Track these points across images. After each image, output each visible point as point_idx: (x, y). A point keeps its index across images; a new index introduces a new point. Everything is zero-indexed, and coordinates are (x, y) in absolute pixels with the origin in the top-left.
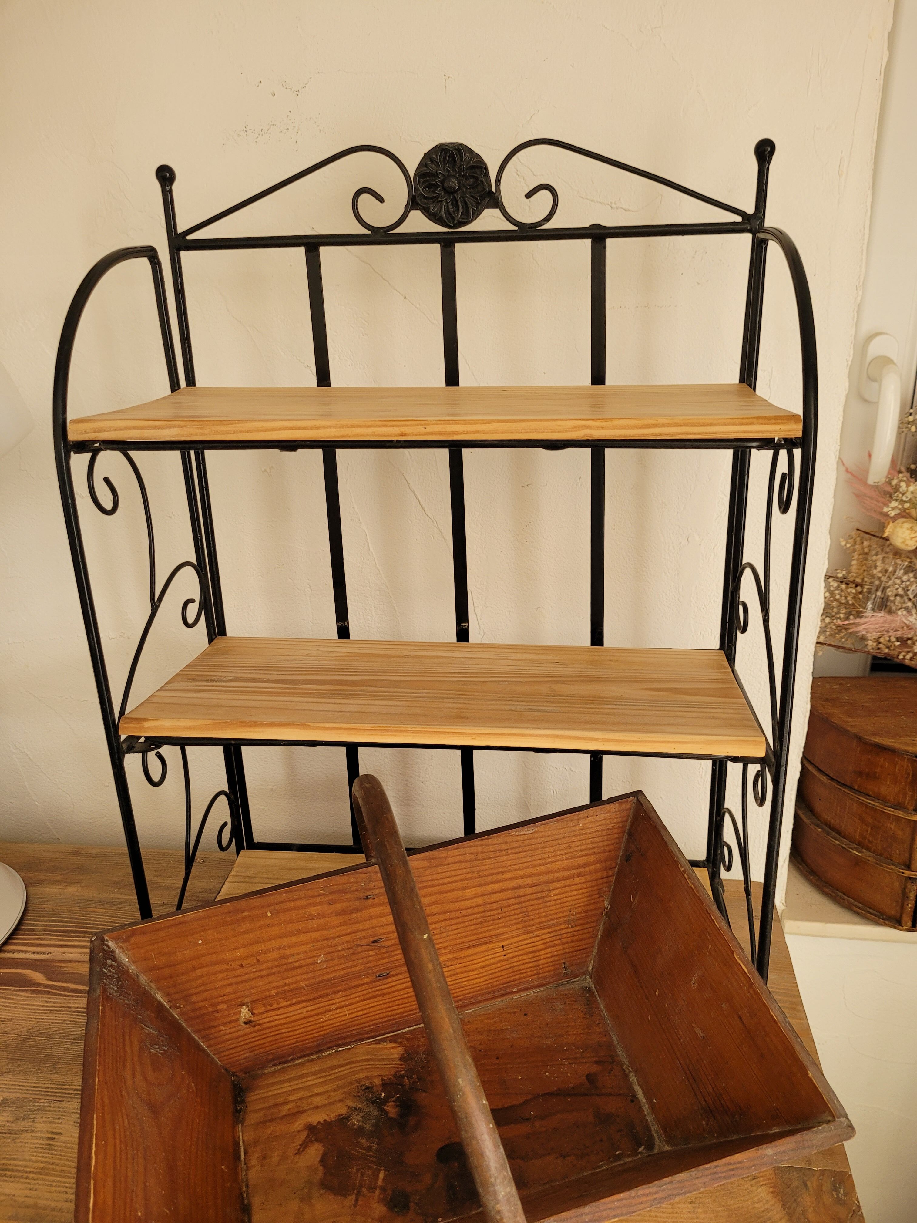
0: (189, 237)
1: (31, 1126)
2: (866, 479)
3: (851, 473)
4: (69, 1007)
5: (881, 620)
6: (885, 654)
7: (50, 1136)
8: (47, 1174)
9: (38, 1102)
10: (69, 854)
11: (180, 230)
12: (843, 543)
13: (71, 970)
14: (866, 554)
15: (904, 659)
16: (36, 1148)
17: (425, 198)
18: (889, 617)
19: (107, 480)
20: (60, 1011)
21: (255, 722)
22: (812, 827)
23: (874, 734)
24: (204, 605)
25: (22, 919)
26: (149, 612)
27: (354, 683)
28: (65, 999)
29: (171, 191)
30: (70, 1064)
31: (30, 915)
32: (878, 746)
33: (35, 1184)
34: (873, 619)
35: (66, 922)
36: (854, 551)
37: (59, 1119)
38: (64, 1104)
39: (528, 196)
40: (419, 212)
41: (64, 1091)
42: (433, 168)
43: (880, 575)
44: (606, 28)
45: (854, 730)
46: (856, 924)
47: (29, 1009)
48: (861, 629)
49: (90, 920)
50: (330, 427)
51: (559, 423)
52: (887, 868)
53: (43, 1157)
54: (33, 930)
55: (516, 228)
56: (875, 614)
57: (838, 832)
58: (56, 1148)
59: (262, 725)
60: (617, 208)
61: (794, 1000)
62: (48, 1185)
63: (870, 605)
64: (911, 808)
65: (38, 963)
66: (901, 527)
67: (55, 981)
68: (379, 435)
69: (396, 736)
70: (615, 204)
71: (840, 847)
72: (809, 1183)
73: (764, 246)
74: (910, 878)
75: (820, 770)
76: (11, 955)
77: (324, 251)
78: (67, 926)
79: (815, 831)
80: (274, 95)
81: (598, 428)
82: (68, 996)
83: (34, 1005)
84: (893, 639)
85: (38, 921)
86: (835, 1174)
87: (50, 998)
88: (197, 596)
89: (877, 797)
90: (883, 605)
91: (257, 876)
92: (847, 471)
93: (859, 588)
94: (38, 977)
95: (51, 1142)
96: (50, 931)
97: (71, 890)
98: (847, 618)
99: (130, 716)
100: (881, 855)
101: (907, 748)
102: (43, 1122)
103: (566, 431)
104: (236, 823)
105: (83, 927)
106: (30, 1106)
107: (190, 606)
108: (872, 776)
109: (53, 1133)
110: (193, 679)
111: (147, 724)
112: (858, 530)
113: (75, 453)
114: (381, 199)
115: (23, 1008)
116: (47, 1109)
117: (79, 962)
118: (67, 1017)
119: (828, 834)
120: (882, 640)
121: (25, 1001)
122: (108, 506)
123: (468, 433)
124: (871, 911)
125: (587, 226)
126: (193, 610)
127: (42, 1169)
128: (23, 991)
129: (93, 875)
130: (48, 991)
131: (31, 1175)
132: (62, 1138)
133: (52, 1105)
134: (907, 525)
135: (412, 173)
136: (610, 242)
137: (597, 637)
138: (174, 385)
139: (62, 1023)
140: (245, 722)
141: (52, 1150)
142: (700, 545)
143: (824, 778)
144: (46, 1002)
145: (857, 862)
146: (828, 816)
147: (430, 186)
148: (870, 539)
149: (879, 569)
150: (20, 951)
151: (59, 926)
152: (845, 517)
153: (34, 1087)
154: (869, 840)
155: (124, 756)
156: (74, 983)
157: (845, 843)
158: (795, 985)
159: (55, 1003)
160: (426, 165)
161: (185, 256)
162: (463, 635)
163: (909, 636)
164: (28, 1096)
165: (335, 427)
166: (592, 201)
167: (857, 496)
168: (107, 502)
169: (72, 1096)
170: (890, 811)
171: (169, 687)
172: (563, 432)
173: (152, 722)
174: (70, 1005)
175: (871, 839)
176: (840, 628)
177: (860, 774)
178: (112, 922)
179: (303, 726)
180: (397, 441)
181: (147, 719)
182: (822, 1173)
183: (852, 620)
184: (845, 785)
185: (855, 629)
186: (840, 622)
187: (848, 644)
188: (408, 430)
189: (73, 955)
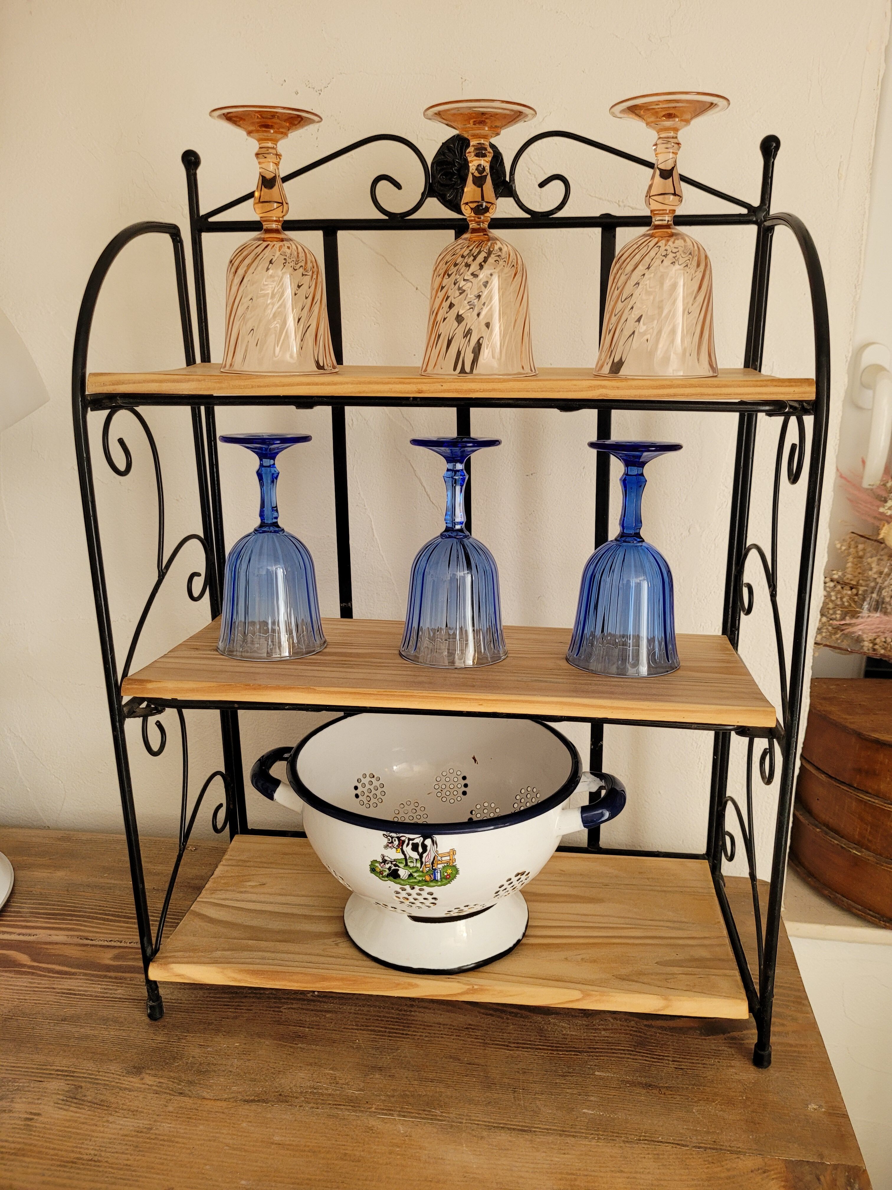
0: (211, 220)
1: (10, 1106)
2: (861, 483)
3: (845, 479)
4: (54, 988)
5: (878, 621)
6: (881, 654)
7: (28, 1116)
8: (23, 1155)
9: (17, 1082)
10: (59, 839)
11: (203, 211)
12: (838, 546)
13: (57, 952)
14: (861, 557)
16: (14, 1128)
17: (442, 185)
18: (885, 618)
19: (121, 442)
20: (44, 992)
21: (260, 685)
22: (811, 827)
23: (874, 730)
24: (209, 580)
26: (156, 579)
27: (358, 655)
28: (49, 980)
29: (195, 174)
30: (52, 1044)
31: (17, 898)
32: (877, 742)
33: (10, 1165)
34: (869, 619)
35: (54, 905)
36: (849, 554)
37: (38, 1099)
38: (44, 1085)
39: (542, 185)
40: (435, 199)
41: (45, 1071)
42: (450, 158)
43: (876, 576)
44: (617, 36)
45: (852, 726)
46: (856, 926)
47: (12, 989)
48: (858, 630)
49: (78, 904)
50: (347, 383)
51: (575, 382)
52: (887, 867)
53: (20, 1137)
54: (19, 912)
55: (529, 216)
56: (871, 615)
57: (837, 832)
58: (34, 1129)
59: (266, 688)
60: (625, 206)
62: (25, 1167)
65: (23, 945)
67: (40, 963)
68: (395, 392)
69: (402, 701)
70: (623, 202)
71: (839, 847)
72: (822, 1178)
73: (770, 235)
75: (818, 769)
77: (342, 236)
78: (54, 909)
79: (813, 832)
80: (297, 93)
81: (613, 388)
82: (53, 977)
83: (17, 986)
84: (889, 640)
85: (25, 903)
86: (849, 1169)
87: (34, 979)
88: (202, 570)
89: (877, 795)
90: (879, 606)
91: (251, 860)
92: (841, 476)
93: (854, 591)
94: (23, 958)
95: (29, 1123)
96: (36, 913)
97: (60, 874)
98: (843, 619)
99: (133, 677)
100: (881, 855)
102: (23, 1102)
103: (582, 391)
104: (231, 806)
105: (71, 911)
106: (8, 1086)
107: (196, 579)
108: (872, 773)
109: (31, 1113)
110: (197, 649)
111: (150, 686)
112: (853, 533)
113: (91, 410)
114: (398, 186)
115: (6, 989)
116: (26, 1089)
117: (65, 944)
118: (52, 998)
119: (827, 834)
120: (878, 641)
121: (8, 981)
122: (122, 467)
123: (484, 391)
124: (871, 913)
125: (598, 215)
126: (198, 584)
127: (19, 1149)
128: (6, 971)
129: (83, 861)
130: (32, 972)
131: (7, 1156)
132: (41, 1119)
133: (32, 1085)
135: (429, 162)
136: (619, 230)
138: (190, 360)
139: (45, 1004)
140: (249, 685)
141: (31, 1131)
142: (701, 536)
143: (823, 777)
144: (31, 983)
145: (856, 862)
146: (824, 816)
147: (446, 174)
148: (864, 543)
149: (875, 570)
150: (4, 933)
151: (46, 909)
152: (839, 521)
153: (14, 1067)
154: (868, 839)
155: (125, 720)
156: (59, 964)
157: (844, 843)
158: (798, 979)
159: (39, 984)
160: (444, 154)
161: (206, 237)
164: (8, 1076)
165: (352, 384)
166: (600, 199)
167: (851, 501)
168: (121, 463)
169: (54, 1076)
171: (172, 654)
172: (579, 391)
173: (154, 683)
174: (54, 986)
175: (870, 838)
176: (837, 629)
177: (859, 771)
178: (100, 906)
179: (308, 689)
180: (414, 398)
181: (150, 681)
182: (836, 1167)
183: (848, 620)
184: (843, 783)
185: (851, 629)
186: (835, 622)
187: (845, 645)
188: (424, 387)
189: (59, 937)
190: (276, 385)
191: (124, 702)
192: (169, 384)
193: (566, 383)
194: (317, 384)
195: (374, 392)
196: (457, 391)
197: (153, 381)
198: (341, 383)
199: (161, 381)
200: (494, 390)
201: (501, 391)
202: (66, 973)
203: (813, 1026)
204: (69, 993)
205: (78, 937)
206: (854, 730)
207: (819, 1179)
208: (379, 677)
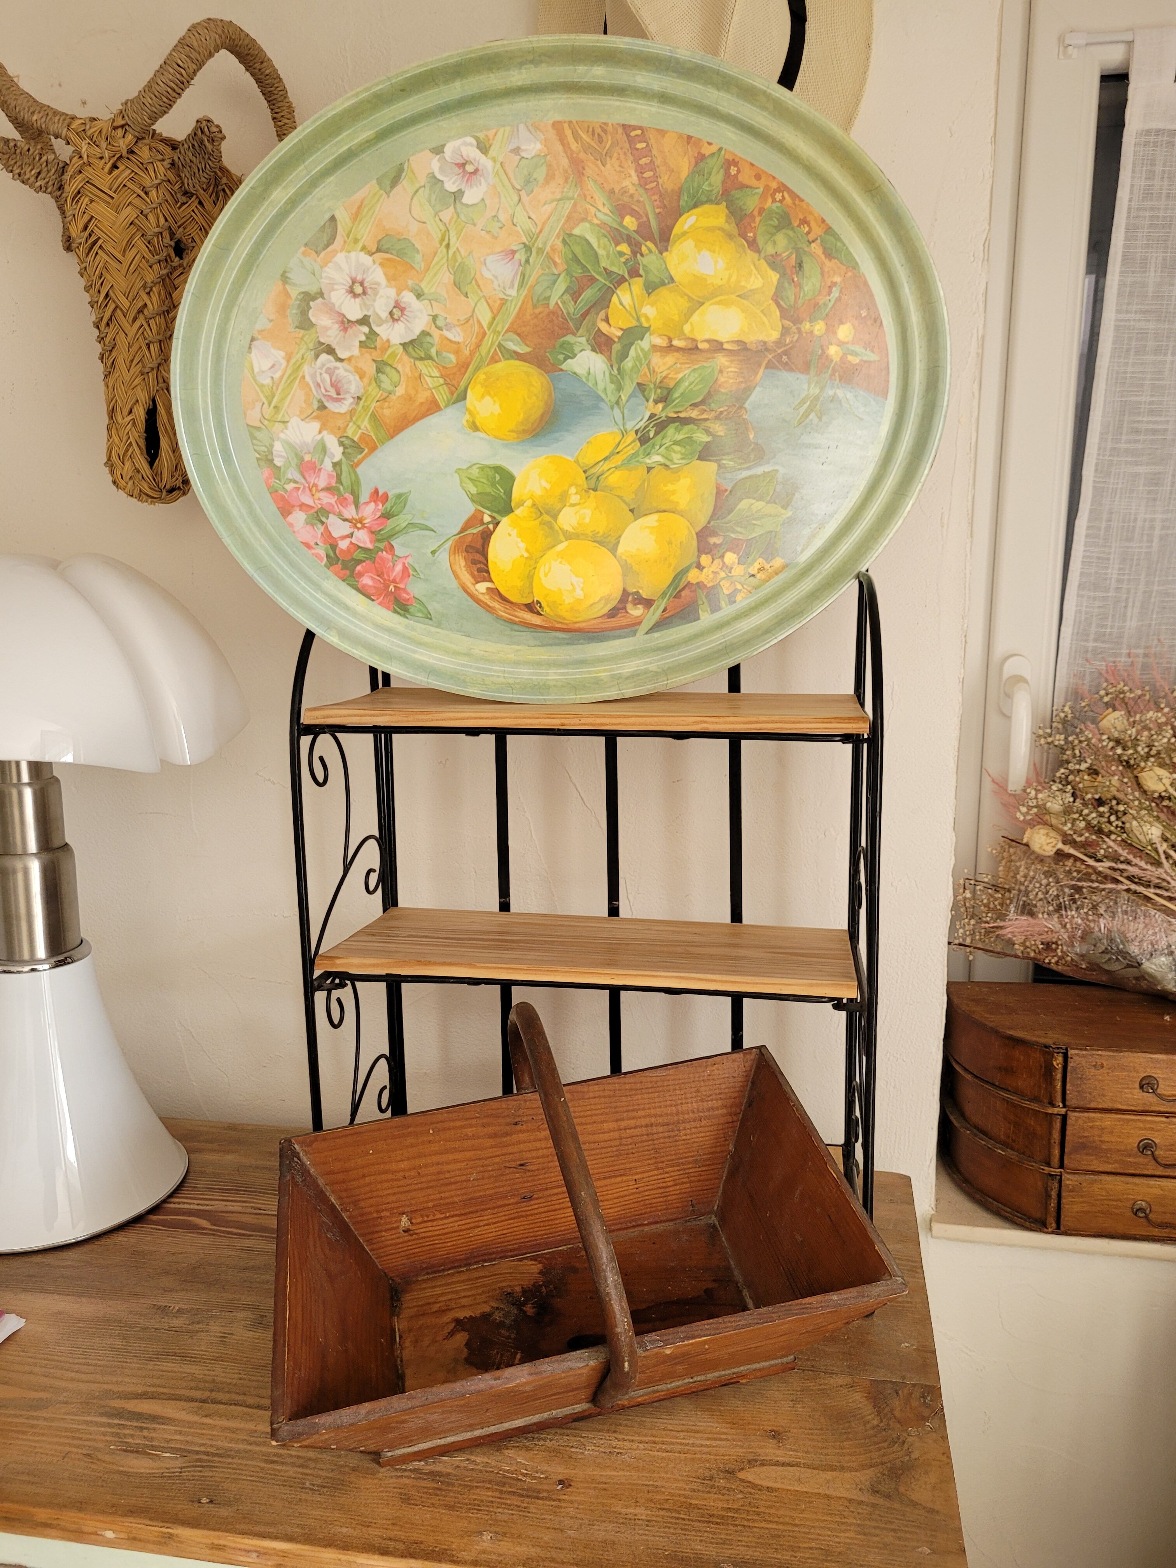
1: (206, 1328)
2: (1005, 784)
3: (997, 783)
4: (231, 1246)
5: (1025, 923)
6: (1032, 958)
9: (211, 1312)
10: (226, 1129)
13: (234, 1219)
14: (1012, 861)
15: (1049, 963)
16: (211, 1343)
18: (1032, 921)
19: (321, 759)
20: (225, 1248)
22: (962, 1130)
23: (1010, 1028)
24: (381, 879)
25: (184, 1178)
26: (342, 873)
27: (513, 941)
28: (229, 1240)
32: (1011, 1038)
34: (1017, 922)
35: (225, 1182)
36: (1003, 858)
38: (233, 1314)
43: (1023, 880)
45: (991, 1025)
46: (1004, 1228)
47: (196, 1246)
48: (1007, 932)
51: (683, 719)
54: (196, 1188)
56: (1019, 917)
57: (985, 1133)
58: (229, 1344)
59: (435, 964)
61: (914, 1264)
63: (1012, 909)
64: (1046, 1101)
65: (202, 1212)
66: (1038, 833)
67: (218, 1226)
68: (544, 725)
71: (986, 1147)
72: (900, 1391)
74: (1051, 1175)
75: (966, 1070)
76: (176, 1206)
78: (227, 1185)
79: (965, 1134)
82: (231, 1238)
83: (200, 1243)
84: (1038, 943)
85: (200, 1181)
87: (215, 1239)
88: (377, 867)
89: (1016, 1091)
90: (1028, 910)
92: (993, 781)
94: (204, 1223)
95: (225, 1340)
96: (211, 1188)
97: (230, 1157)
98: (993, 921)
99: (324, 953)
100: (1024, 1154)
101: (1038, 1039)
102: (216, 1326)
103: (691, 726)
104: (394, 1090)
105: (239, 1186)
106: (205, 1314)
107: (372, 874)
108: (1008, 1070)
109: (226, 1333)
110: (373, 935)
111: (338, 961)
112: (1004, 837)
113: (303, 736)
115: (191, 1245)
116: (219, 1316)
117: (241, 1213)
118: (233, 1253)
119: (976, 1135)
120: (1028, 944)
121: (192, 1240)
122: (321, 779)
124: (1019, 1215)
126: (374, 878)
127: (218, 1357)
128: (190, 1233)
130: (214, 1233)
131: (207, 1361)
132: (234, 1337)
133: (223, 1314)
134: (1043, 831)
137: (736, 915)
138: (374, 686)
139: (228, 1257)
141: (226, 1345)
143: (968, 1077)
144: (210, 1241)
145: (1002, 1162)
146: (976, 1119)
148: (1016, 847)
149: (1021, 874)
150: (184, 1203)
151: (220, 1185)
153: (206, 1301)
154: (1012, 1138)
155: (314, 992)
156: (237, 1228)
157: (991, 1144)
159: (220, 1243)
162: (614, 911)
163: (1054, 940)
164: (201, 1307)
167: (1001, 804)
168: (320, 776)
170: (1026, 1104)
171: (352, 939)
172: (688, 726)
174: (235, 1244)
176: (988, 932)
177: (1000, 1069)
179: (470, 965)
180: (558, 729)
181: (339, 958)
182: (914, 1385)
183: (999, 923)
184: (987, 1082)
185: (1000, 932)
186: (987, 925)
187: (998, 949)
188: (566, 721)
189: (236, 1207)
190: (451, 719)
191: (314, 977)
192: (368, 718)
193: (676, 719)
194: (482, 718)
195: (526, 724)
196: (592, 724)
197: (355, 716)
198: (502, 718)
199: (361, 716)
200: (620, 724)
201: (625, 724)
202: (244, 1235)
203: (922, 1290)
204: (248, 1249)
205: (252, 1207)
206: (992, 1028)
207: (897, 1393)
208: (529, 957)
